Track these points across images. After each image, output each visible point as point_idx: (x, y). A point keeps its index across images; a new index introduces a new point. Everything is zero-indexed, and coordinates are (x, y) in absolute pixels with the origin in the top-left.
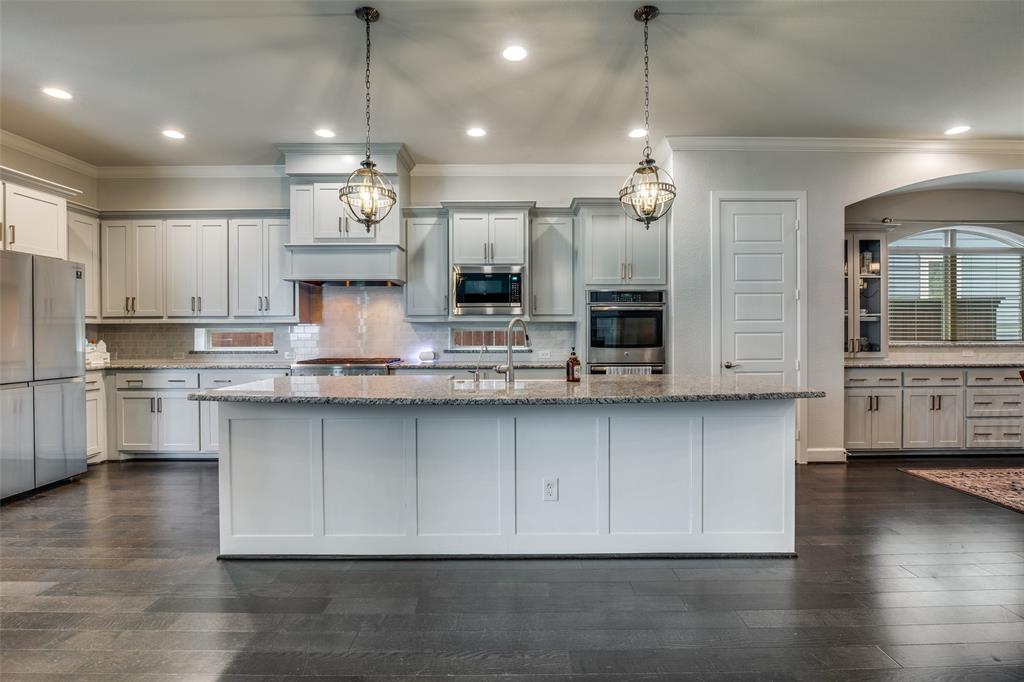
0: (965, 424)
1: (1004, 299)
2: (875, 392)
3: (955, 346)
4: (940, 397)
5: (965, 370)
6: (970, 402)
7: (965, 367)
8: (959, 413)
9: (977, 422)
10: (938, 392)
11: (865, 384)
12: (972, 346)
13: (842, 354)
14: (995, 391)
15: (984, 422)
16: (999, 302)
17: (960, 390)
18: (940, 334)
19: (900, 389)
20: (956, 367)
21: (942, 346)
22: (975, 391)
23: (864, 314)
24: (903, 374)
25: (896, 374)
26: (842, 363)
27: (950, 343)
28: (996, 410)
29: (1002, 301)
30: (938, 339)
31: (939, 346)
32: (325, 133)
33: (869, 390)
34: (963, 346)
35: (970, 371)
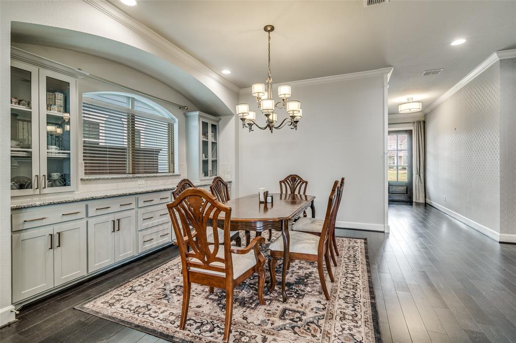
0: (137, 236)
1: (161, 150)
2: (57, 229)
3: (134, 178)
4: (119, 220)
5: (137, 196)
6: (140, 219)
7: (136, 194)
8: (133, 229)
9: (144, 232)
10: (118, 216)
11: (44, 222)
12: (144, 177)
13: (9, 193)
14: (155, 208)
15: (149, 231)
16: (159, 152)
17: (134, 211)
18: (125, 169)
19: (84, 221)
20: (130, 194)
21: (126, 178)
22: (143, 210)
23: (54, 151)
24: (87, 206)
25: (81, 207)
26: (9, 204)
27: (131, 176)
28: (155, 221)
29: (161, 152)
30: (125, 173)
31: (123, 178)
33: (51, 228)
34: (138, 177)
35: (140, 197)
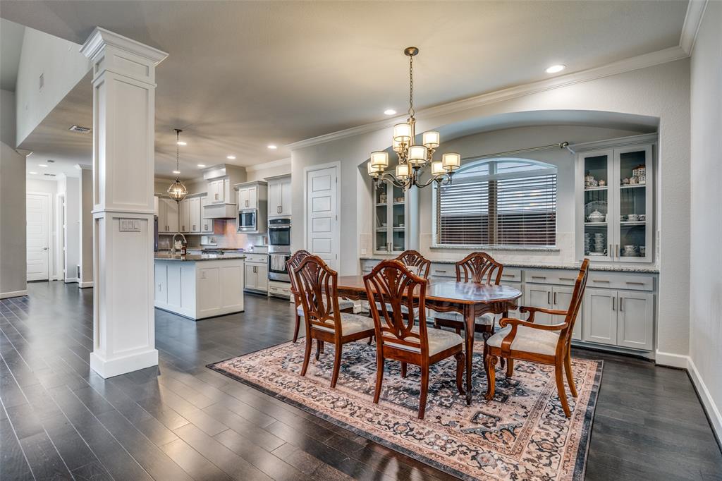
32: (201, 166)
